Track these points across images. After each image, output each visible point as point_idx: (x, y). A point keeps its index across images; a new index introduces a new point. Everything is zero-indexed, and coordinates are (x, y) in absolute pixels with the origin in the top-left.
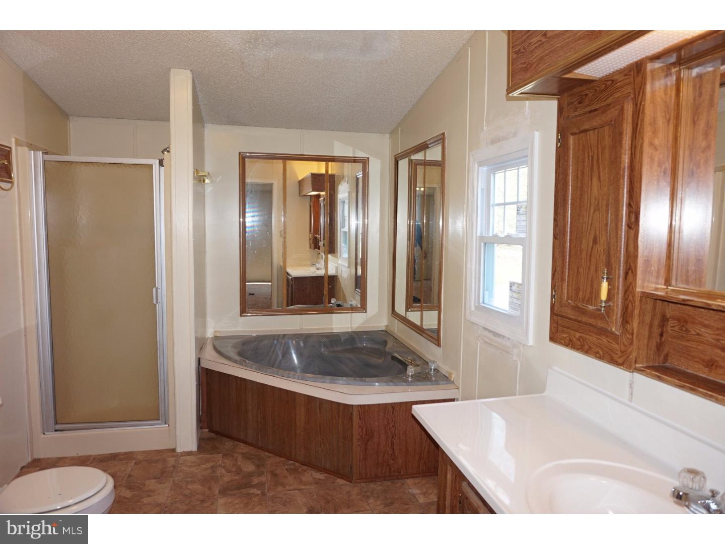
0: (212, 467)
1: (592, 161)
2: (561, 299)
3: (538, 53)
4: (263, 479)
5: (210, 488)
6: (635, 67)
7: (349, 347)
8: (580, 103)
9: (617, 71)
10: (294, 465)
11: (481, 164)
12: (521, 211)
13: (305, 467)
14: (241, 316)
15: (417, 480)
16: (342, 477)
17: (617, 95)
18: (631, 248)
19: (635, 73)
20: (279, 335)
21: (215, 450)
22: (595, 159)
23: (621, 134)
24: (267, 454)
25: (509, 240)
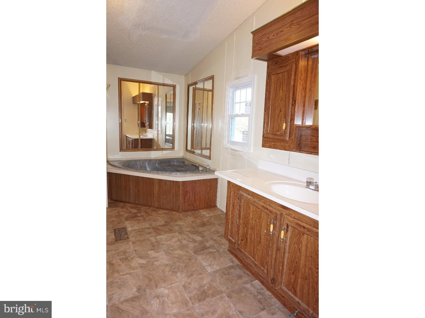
0: (118, 212)
1: (280, 84)
2: (267, 132)
3: (265, 44)
4: (142, 214)
5: (120, 219)
6: (296, 53)
7: (168, 164)
8: (276, 64)
9: (290, 54)
10: (153, 209)
11: (230, 87)
12: (247, 105)
13: (158, 209)
14: (120, 151)
15: (204, 210)
16: (175, 211)
17: (289, 62)
18: (293, 112)
19: (296, 55)
20: (138, 160)
21: (116, 206)
22: (281, 83)
23: (291, 74)
24: (140, 206)
25: (242, 115)
